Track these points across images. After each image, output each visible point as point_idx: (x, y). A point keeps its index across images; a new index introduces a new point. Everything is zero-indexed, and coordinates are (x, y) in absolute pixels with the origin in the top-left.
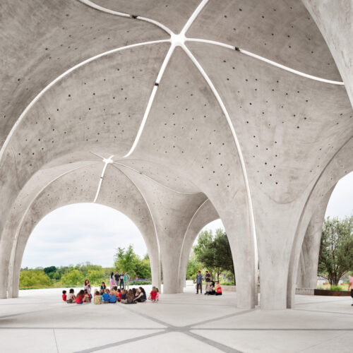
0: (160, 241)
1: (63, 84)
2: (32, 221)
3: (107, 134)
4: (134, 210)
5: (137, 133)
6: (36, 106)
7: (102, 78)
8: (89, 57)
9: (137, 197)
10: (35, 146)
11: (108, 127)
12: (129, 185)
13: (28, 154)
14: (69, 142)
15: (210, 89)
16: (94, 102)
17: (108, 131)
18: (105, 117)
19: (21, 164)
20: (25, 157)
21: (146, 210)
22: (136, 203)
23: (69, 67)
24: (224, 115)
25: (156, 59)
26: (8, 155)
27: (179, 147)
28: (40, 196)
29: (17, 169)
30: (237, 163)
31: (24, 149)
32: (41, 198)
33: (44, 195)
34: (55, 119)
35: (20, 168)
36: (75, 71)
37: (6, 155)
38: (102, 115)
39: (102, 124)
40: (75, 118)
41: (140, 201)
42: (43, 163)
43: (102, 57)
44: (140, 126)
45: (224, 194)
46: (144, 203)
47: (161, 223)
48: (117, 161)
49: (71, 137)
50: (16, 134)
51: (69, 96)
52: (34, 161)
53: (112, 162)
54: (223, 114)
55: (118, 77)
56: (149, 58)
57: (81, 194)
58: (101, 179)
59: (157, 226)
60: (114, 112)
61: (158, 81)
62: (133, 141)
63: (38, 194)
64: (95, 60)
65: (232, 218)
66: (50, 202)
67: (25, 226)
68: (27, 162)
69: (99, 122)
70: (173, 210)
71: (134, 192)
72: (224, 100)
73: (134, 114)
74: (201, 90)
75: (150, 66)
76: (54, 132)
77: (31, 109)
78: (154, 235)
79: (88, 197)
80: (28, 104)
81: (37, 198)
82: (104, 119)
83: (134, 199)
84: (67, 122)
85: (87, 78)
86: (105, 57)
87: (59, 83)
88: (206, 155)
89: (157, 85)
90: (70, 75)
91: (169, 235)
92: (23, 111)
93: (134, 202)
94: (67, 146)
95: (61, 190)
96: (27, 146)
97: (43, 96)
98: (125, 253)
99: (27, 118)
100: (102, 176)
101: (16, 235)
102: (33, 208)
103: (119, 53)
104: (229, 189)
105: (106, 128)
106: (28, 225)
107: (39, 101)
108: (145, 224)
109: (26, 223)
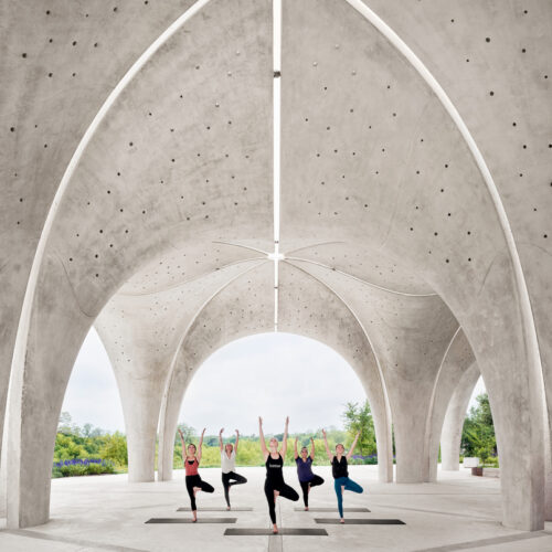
0: (389, 387)
1: (113, 125)
2: (187, 368)
3: (219, 201)
4: (340, 338)
5: (271, 186)
6: (77, 174)
7: (176, 95)
8: (135, 58)
9: (342, 314)
10: (95, 243)
11: (217, 186)
12: (324, 295)
13: (86, 257)
14: (157, 228)
15: (389, 43)
16: (177, 145)
17: (219, 195)
18: (204, 169)
19: (78, 276)
20: (83, 262)
21: (361, 334)
22: (343, 325)
23: (109, 89)
24: (435, 95)
25: (255, 16)
26: (50, 263)
27: (356, 198)
28: (193, 328)
29: (71, 285)
30: (484, 201)
31: (77, 251)
32: (194, 333)
33: (198, 327)
34: (118, 192)
35: (77, 282)
36: (124, 94)
37: (46, 264)
38: (198, 167)
39: (204, 184)
40: (152, 182)
41: (348, 321)
42: (122, 271)
43: (158, 52)
44: (272, 171)
45: (462, 278)
46: (356, 322)
47: (387, 355)
48: (289, 254)
49: (157, 218)
50: (56, 227)
51: (131, 144)
52: (102, 268)
53: (282, 257)
54: (433, 94)
55: (202, 84)
56: (242, 21)
57: (252, 319)
58: (276, 290)
59: (381, 362)
60: (218, 155)
61: (277, 67)
62: (271, 204)
63: (189, 326)
64: (150, 62)
65: (484, 328)
66: (208, 336)
67: (177, 375)
68: (89, 272)
69: (198, 181)
70: (407, 330)
71: (335, 305)
72: (425, 58)
73: (253, 151)
74: (370, 55)
75: (251, 38)
76: (123, 214)
77: (72, 181)
78: (379, 379)
79: (263, 322)
80: (62, 174)
81: (189, 333)
82: (205, 174)
83: (337, 319)
84: (141, 192)
85: (150, 102)
86: (164, 48)
87: (105, 124)
88: (414, 201)
89: (277, 74)
90: (118, 105)
91: (404, 377)
92: (56, 188)
93: (338, 323)
94: (157, 236)
95: (221, 315)
96: (80, 245)
97: (85, 154)
98: (358, 412)
99: (68, 198)
100: (276, 285)
101: (166, 389)
102: (186, 347)
103: (183, 30)
104: (473, 264)
105: (212, 190)
106: (181, 374)
107: (81, 164)
108: (361, 359)
109: (179, 371)
